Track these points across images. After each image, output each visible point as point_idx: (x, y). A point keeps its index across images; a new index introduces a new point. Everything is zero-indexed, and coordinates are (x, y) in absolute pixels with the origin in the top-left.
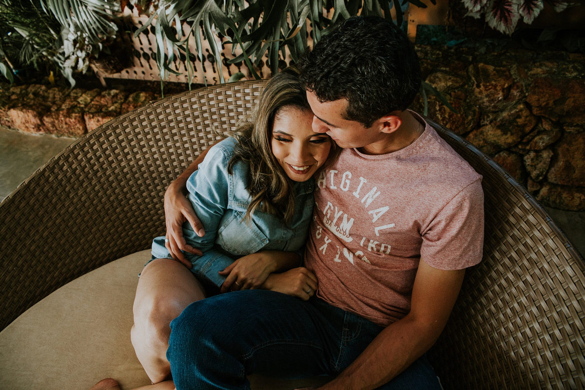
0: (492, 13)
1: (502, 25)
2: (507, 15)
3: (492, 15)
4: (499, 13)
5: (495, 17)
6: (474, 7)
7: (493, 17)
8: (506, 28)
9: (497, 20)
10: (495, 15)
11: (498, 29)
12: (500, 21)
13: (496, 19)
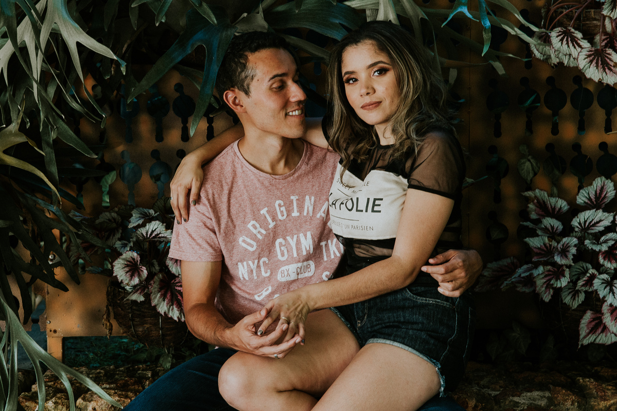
0: (159, 295)
1: (175, 309)
2: (180, 298)
3: (160, 297)
4: (169, 296)
5: (164, 301)
6: (131, 280)
7: (161, 299)
8: (180, 314)
9: (167, 304)
10: (164, 297)
11: (170, 315)
12: (172, 305)
13: (165, 302)
